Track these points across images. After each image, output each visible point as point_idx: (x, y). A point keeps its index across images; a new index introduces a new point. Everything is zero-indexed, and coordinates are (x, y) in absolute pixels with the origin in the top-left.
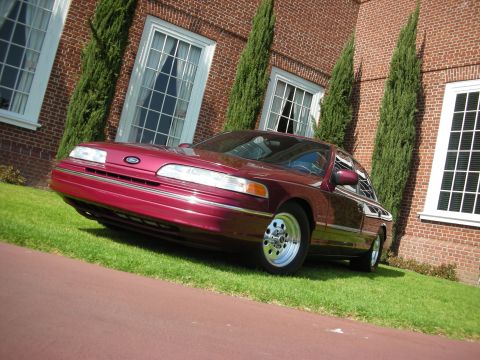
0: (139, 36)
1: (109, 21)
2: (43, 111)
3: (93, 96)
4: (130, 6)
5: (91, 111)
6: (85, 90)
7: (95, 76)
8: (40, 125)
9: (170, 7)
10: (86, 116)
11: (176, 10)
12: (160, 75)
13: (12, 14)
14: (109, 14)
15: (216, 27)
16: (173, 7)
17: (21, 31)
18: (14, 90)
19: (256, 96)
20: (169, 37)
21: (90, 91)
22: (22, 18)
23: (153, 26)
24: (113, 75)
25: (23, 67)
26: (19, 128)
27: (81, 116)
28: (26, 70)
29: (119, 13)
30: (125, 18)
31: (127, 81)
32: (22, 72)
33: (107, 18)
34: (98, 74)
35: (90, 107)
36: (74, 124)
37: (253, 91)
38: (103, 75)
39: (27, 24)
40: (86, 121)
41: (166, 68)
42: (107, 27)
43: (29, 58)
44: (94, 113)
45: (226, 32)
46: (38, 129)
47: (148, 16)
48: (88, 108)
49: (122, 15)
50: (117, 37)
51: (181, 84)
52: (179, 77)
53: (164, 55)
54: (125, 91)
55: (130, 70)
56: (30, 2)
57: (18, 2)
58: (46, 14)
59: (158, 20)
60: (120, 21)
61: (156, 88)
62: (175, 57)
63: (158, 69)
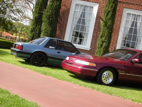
0: (121, 16)
1: (107, 14)
2: (91, 44)
3: (104, 39)
4: (114, 8)
5: (103, 43)
6: (101, 37)
7: (104, 32)
8: (91, 49)
9: (131, 4)
10: (102, 45)
11: (134, 4)
12: (130, 28)
13: (81, 16)
14: (107, 12)
16: (133, 3)
17: (84, 20)
18: (83, 39)
20: (132, 14)
21: (103, 37)
23: (126, 11)
24: (109, 31)
25: (85, 31)
26: (84, 50)
27: (100, 45)
28: (86, 32)
30: (112, 12)
31: (118, 32)
32: (85, 33)
33: (107, 13)
34: (105, 31)
35: (103, 42)
36: (98, 48)
38: (106, 32)
39: (85, 18)
40: (102, 47)
41: (132, 25)
42: (107, 16)
43: (87, 29)
44: (104, 44)
46: (90, 50)
47: (124, 8)
48: (102, 42)
49: (111, 11)
50: (110, 19)
51: (138, 31)
52: (138, 28)
53: (131, 21)
54: (118, 35)
55: (119, 27)
56: (86, 12)
57: (82, 12)
58: (91, 14)
59: (128, 9)
60: (111, 13)
61: (129, 33)
62: (135, 21)
63: (129, 26)
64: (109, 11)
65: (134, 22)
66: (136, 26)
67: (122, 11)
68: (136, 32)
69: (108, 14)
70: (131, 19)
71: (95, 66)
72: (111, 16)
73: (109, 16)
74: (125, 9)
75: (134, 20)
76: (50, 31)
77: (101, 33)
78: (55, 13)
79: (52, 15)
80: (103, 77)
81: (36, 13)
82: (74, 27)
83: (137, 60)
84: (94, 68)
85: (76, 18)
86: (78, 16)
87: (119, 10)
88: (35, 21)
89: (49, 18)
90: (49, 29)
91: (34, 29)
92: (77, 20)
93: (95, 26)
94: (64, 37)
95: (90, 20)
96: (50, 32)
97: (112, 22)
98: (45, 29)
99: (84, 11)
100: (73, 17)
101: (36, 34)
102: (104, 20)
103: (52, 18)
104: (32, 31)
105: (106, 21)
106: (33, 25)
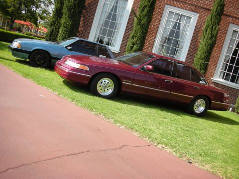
0: (161, 14)
2: (121, 46)
3: (135, 40)
4: (152, 2)
6: (133, 38)
7: (136, 32)
8: (120, 51)
10: (132, 48)
12: (172, 30)
13: (112, 11)
14: (143, 6)
15: (199, 7)
17: (115, 16)
18: (111, 38)
19: (211, 38)
20: (176, 13)
21: (135, 38)
22: (115, 11)
23: (168, 9)
24: (143, 31)
27: (130, 48)
28: (116, 30)
29: (146, 6)
30: (149, 7)
31: (156, 33)
32: (114, 31)
34: (138, 31)
35: (134, 44)
36: (128, 51)
37: (210, 36)
39: (117, 13)
40: (132, 49)
41: (174, 27)
42: (142, 12)
43: (117, 26)
44: (134, 47)
45: (204, 8)
46: (119, 53)
48: (132, 44)
50: (146, 16)
51: (181, 34)
52: (181, 31)
53: (173, 21)
54: (155, 37)
55: (158, 28)
56: (118, 5)
57: (114, 6)
58: (124, 8)
59: (170, 7)
60: (147, 9)
61: (169, 36)
62: (178, 22)
63: (170, 27)
64: (145, 6)
65: (176, 23)
66: (179, 28)
67: (163, 8)
68: (178, 36)
69: (143, 10)
70: (173, 19)
71: (88, 69)
72: (147, 13)
73: (145, 12)
74: (167, 6)
75: (177, 20)
76: (70, 25)
77: (133, 32)
78: (78, 3)
79: (74, 5)
80: (100, 86)
81: (58, 3)
82: (102, 23)
83: (151, 67)
84: (86, 72)
85: (106, 12)
86: (109, 9)
87: (160, 6)
88: (56, 13)
89: (69, 10)
90: (69, 23)
91: (54, 22)
92: (107, 15)
93: (128, 23)
94: (89, 34)
95: (122, 16)
96: (71, 27)
97: (147, 20)
98: (65, 23)
99: (117, 4)
100: (102, 11)
101: (56, 28)
102: (138, 17)
103: (74, 10)
104: (51, 25)
105: (140, 19)
106: (54, 17)
